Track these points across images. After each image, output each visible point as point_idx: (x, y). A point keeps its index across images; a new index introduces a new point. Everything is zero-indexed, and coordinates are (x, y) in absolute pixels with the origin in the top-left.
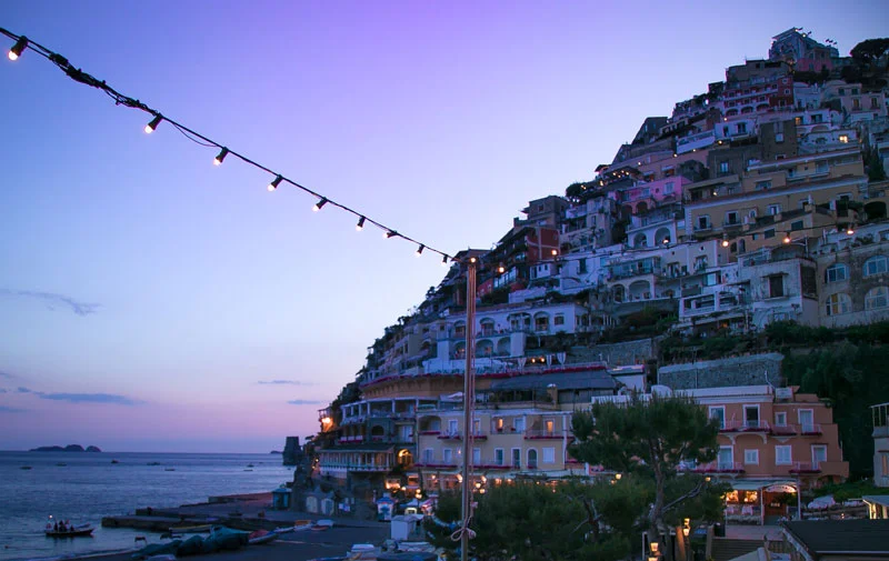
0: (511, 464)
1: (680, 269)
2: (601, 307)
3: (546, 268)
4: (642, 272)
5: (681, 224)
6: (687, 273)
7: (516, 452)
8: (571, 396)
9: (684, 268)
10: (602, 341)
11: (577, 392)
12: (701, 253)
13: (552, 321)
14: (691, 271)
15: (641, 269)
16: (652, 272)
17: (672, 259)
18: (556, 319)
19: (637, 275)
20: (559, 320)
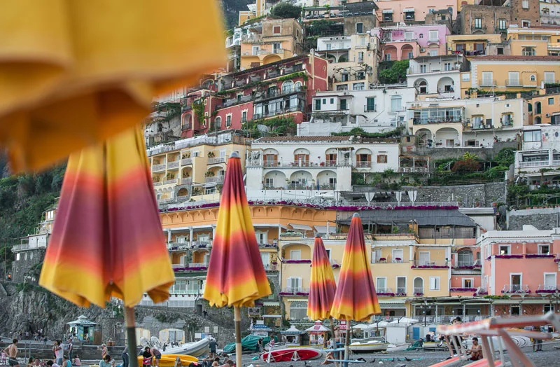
0: (396, 292)
1: (485, 122)
2: (414, 149)
3: (332, 102)
4: (449, 119)
5: (466, 76)
6: (492, 127)
7: (401, 281)
8: (431, 231)
9: (489, 121)
10: (430, 182)
11: (438, 228)
12: (508, 110)
13: (374, 159)
14: (496, 124)
15: (449, 116)
16: (460, 121)
17: (477, 111)
18: (379, 157)
19: (444, 122)
20: (383, 158)
